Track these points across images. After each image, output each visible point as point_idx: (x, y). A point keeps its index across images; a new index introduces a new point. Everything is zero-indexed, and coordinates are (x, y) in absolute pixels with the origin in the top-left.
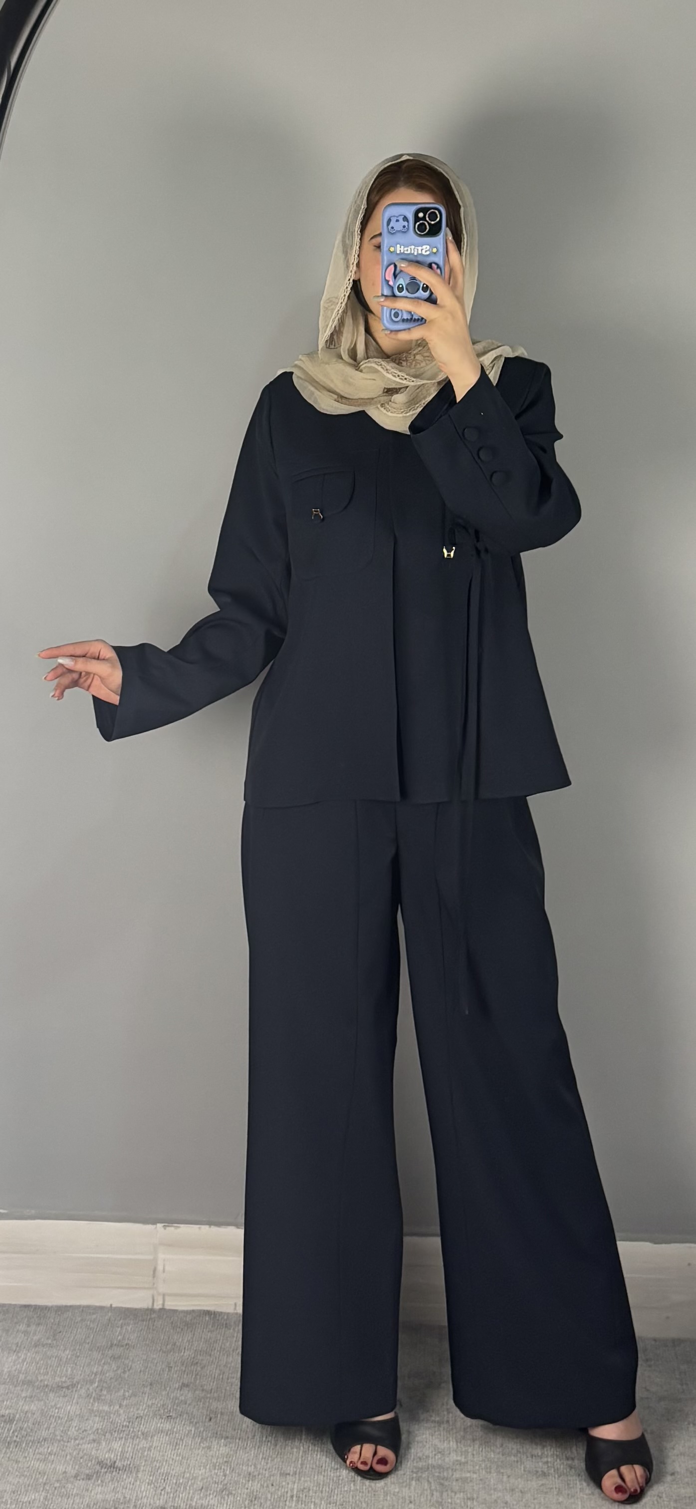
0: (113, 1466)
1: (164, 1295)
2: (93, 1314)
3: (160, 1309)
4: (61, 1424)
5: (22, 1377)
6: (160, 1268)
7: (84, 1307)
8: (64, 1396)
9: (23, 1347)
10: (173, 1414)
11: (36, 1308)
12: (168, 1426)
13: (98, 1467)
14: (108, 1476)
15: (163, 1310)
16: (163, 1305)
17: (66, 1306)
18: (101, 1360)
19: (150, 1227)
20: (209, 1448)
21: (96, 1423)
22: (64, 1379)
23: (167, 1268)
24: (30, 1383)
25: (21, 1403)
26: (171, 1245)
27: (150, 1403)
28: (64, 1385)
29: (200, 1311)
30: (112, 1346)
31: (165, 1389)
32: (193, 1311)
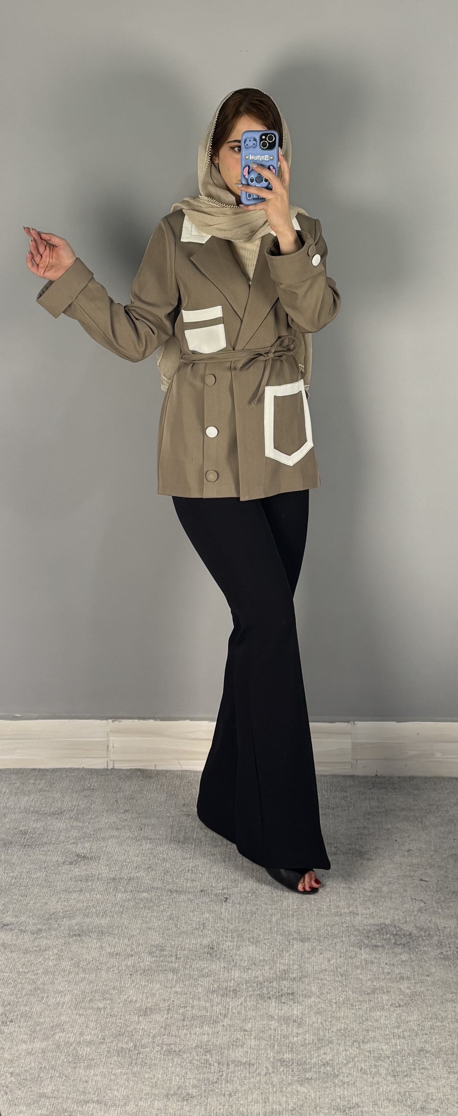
0: (85, 857)
1: (114, 761)
2: (73, 772)
3: (112, 769)
4: (55, 834)
5: (32, 809)
6: (111, 745)
7: (67, 769)
8: (57, 819)
9: (32, 792)
10: (120, 827)
11: (40, 770)
12: (116, 833)
13: (76, 857)
14: (82, 863)
15: (113, 769)
16: (113, 766)
17: (57, 769)
18: (78, 798)
19: (104, 722)
20: (141, 845)
21: (75, 833)
22: (56, 810)
23: (115, 745)
24: (37, 812)
25: (32, 823)
26: (117, 732)
27: (106, 821)
28: (57, 813)
29: (135, 769)
30: (84, 789)
31: (115, 813)
32: (131, 769)
